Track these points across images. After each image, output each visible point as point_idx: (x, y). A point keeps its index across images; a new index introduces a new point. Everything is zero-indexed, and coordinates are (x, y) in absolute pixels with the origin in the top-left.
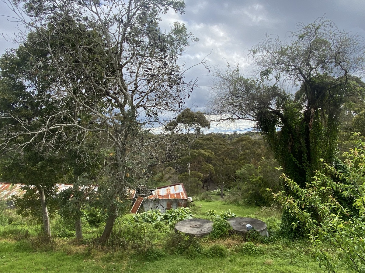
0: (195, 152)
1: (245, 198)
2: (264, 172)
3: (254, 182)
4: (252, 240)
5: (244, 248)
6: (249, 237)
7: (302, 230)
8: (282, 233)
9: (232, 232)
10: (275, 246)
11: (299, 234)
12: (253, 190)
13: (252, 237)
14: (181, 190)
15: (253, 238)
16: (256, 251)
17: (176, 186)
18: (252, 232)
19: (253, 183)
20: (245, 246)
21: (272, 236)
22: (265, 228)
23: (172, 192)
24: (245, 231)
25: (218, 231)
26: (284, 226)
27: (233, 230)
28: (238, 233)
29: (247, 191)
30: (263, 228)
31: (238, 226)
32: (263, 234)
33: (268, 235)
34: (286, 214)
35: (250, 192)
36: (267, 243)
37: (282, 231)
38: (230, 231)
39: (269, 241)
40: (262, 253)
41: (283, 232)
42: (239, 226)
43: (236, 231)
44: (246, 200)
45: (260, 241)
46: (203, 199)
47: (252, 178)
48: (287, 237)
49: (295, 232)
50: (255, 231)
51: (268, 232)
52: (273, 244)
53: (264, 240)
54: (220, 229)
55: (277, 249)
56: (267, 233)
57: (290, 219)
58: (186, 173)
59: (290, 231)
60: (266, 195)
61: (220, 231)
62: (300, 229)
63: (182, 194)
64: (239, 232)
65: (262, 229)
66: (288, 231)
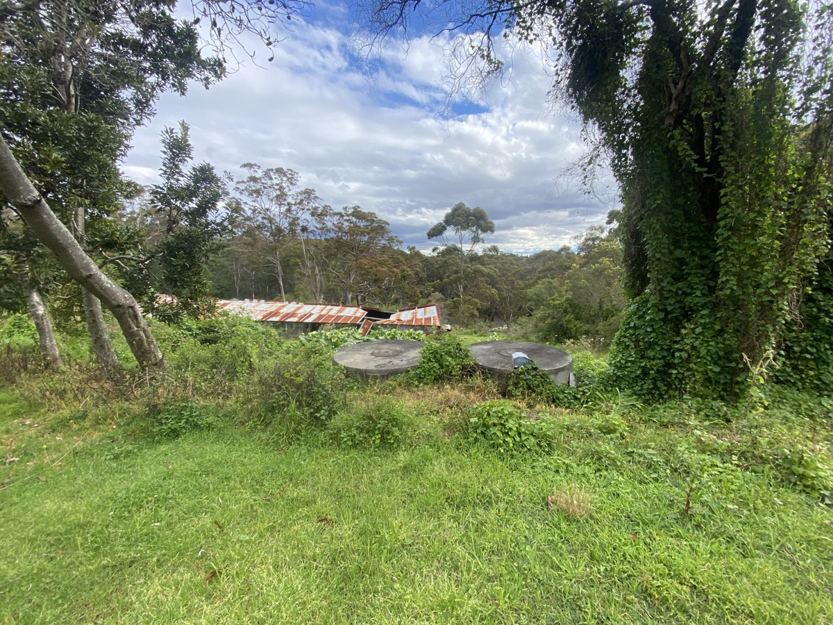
0: (468, 267)
1: (539, 332)
2: (574, 288)
3: (555, 305)
4: (523, 394)
5: (472, 420)
6: (516, 385)
7: (679, 373)
8: (616, 381)
9: (469, 371)
10: (598, 419)
11: (669, 385)
12: (554, 318)
13: (525, 386)
14: (433, 313)
15: (529, 388)
16: (519, 435)
17: (427, 308)
18: (528, 371)
19: (555, 307)
20: (479, 415)
21: (586, 385)
22: (567, 364)
23: (419, 316)
24: (509, 368)
25: (430, 364)
26: (623, 362)
27: (476, 364)
28: (488, 373)
29: (543, 319)
30: (561, 364)
31: (492, 357)
32: (560, 380)
33: (573, 384)
34: (631, 331)
35: (549, 321)
36: (570, 403)
37: (614, 374)
38: (464, 368)
39: (576, 398)
40: (546, 444)
41: (619, 377)
42: (495, 357)
43: (483, 367)
44: (540, 334)
45: (547, 397)
46: (475, 333)
47: (553, 300)
48: (629, 392)
49: (654, 379)
50: (535, 369)
51: (575, 375)
52: (590, 413)
53: (561, 396)
54: (438, 361)
55: (608, 430)
56: (572, 378)
57: (641, 344)
58: (456, 299)
59: (637, 376)
60: (575, 326)
61: (436, 365)
62: (674, 372)
63: (434, 320)
64: (490, 370)
65: (558, 366)
66: (633, 375)
